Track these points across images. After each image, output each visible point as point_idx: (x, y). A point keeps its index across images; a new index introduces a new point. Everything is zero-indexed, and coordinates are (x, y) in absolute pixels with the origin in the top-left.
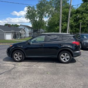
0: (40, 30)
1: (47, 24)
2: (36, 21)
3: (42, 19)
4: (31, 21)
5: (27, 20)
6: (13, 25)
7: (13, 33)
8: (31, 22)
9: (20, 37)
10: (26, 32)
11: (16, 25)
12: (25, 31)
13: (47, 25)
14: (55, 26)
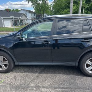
0: (44, 15)
1: (52, 7)
2: (39, 4)
3: (45, 2)
4: (34, 4)
5: (28, 3)
6: (13, 10)
7: (12, 19)
8: (33, 6)
9: (21, 24)
10: (28, 18)
11: (17, 10)
12: (26, 17)
13: (51, 9)
14: (61, 9)
